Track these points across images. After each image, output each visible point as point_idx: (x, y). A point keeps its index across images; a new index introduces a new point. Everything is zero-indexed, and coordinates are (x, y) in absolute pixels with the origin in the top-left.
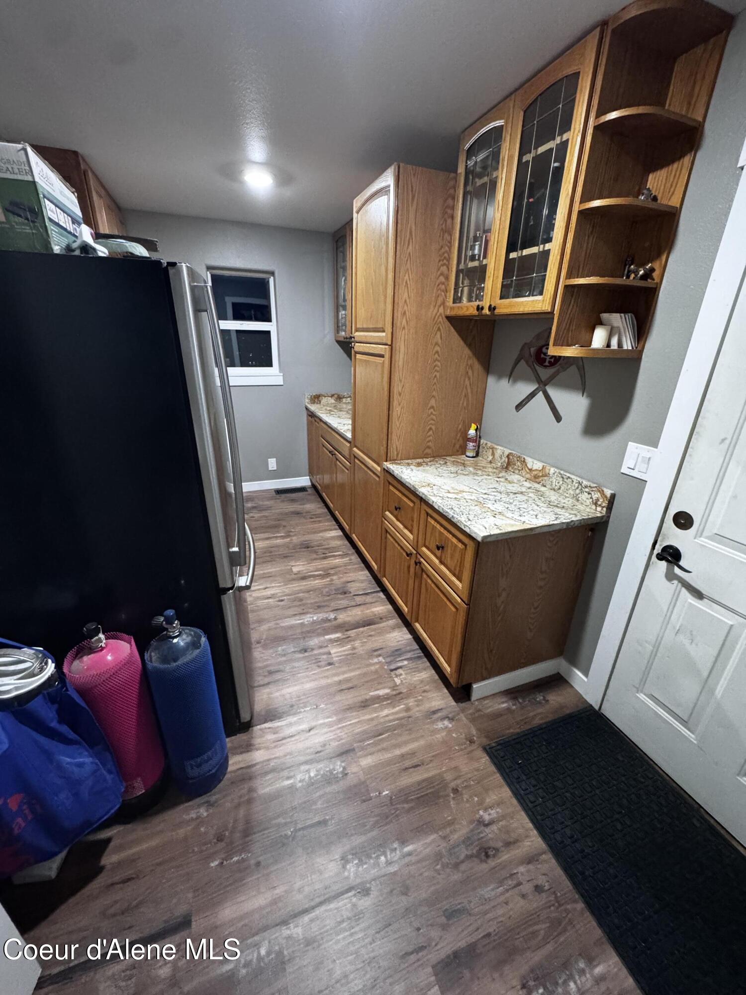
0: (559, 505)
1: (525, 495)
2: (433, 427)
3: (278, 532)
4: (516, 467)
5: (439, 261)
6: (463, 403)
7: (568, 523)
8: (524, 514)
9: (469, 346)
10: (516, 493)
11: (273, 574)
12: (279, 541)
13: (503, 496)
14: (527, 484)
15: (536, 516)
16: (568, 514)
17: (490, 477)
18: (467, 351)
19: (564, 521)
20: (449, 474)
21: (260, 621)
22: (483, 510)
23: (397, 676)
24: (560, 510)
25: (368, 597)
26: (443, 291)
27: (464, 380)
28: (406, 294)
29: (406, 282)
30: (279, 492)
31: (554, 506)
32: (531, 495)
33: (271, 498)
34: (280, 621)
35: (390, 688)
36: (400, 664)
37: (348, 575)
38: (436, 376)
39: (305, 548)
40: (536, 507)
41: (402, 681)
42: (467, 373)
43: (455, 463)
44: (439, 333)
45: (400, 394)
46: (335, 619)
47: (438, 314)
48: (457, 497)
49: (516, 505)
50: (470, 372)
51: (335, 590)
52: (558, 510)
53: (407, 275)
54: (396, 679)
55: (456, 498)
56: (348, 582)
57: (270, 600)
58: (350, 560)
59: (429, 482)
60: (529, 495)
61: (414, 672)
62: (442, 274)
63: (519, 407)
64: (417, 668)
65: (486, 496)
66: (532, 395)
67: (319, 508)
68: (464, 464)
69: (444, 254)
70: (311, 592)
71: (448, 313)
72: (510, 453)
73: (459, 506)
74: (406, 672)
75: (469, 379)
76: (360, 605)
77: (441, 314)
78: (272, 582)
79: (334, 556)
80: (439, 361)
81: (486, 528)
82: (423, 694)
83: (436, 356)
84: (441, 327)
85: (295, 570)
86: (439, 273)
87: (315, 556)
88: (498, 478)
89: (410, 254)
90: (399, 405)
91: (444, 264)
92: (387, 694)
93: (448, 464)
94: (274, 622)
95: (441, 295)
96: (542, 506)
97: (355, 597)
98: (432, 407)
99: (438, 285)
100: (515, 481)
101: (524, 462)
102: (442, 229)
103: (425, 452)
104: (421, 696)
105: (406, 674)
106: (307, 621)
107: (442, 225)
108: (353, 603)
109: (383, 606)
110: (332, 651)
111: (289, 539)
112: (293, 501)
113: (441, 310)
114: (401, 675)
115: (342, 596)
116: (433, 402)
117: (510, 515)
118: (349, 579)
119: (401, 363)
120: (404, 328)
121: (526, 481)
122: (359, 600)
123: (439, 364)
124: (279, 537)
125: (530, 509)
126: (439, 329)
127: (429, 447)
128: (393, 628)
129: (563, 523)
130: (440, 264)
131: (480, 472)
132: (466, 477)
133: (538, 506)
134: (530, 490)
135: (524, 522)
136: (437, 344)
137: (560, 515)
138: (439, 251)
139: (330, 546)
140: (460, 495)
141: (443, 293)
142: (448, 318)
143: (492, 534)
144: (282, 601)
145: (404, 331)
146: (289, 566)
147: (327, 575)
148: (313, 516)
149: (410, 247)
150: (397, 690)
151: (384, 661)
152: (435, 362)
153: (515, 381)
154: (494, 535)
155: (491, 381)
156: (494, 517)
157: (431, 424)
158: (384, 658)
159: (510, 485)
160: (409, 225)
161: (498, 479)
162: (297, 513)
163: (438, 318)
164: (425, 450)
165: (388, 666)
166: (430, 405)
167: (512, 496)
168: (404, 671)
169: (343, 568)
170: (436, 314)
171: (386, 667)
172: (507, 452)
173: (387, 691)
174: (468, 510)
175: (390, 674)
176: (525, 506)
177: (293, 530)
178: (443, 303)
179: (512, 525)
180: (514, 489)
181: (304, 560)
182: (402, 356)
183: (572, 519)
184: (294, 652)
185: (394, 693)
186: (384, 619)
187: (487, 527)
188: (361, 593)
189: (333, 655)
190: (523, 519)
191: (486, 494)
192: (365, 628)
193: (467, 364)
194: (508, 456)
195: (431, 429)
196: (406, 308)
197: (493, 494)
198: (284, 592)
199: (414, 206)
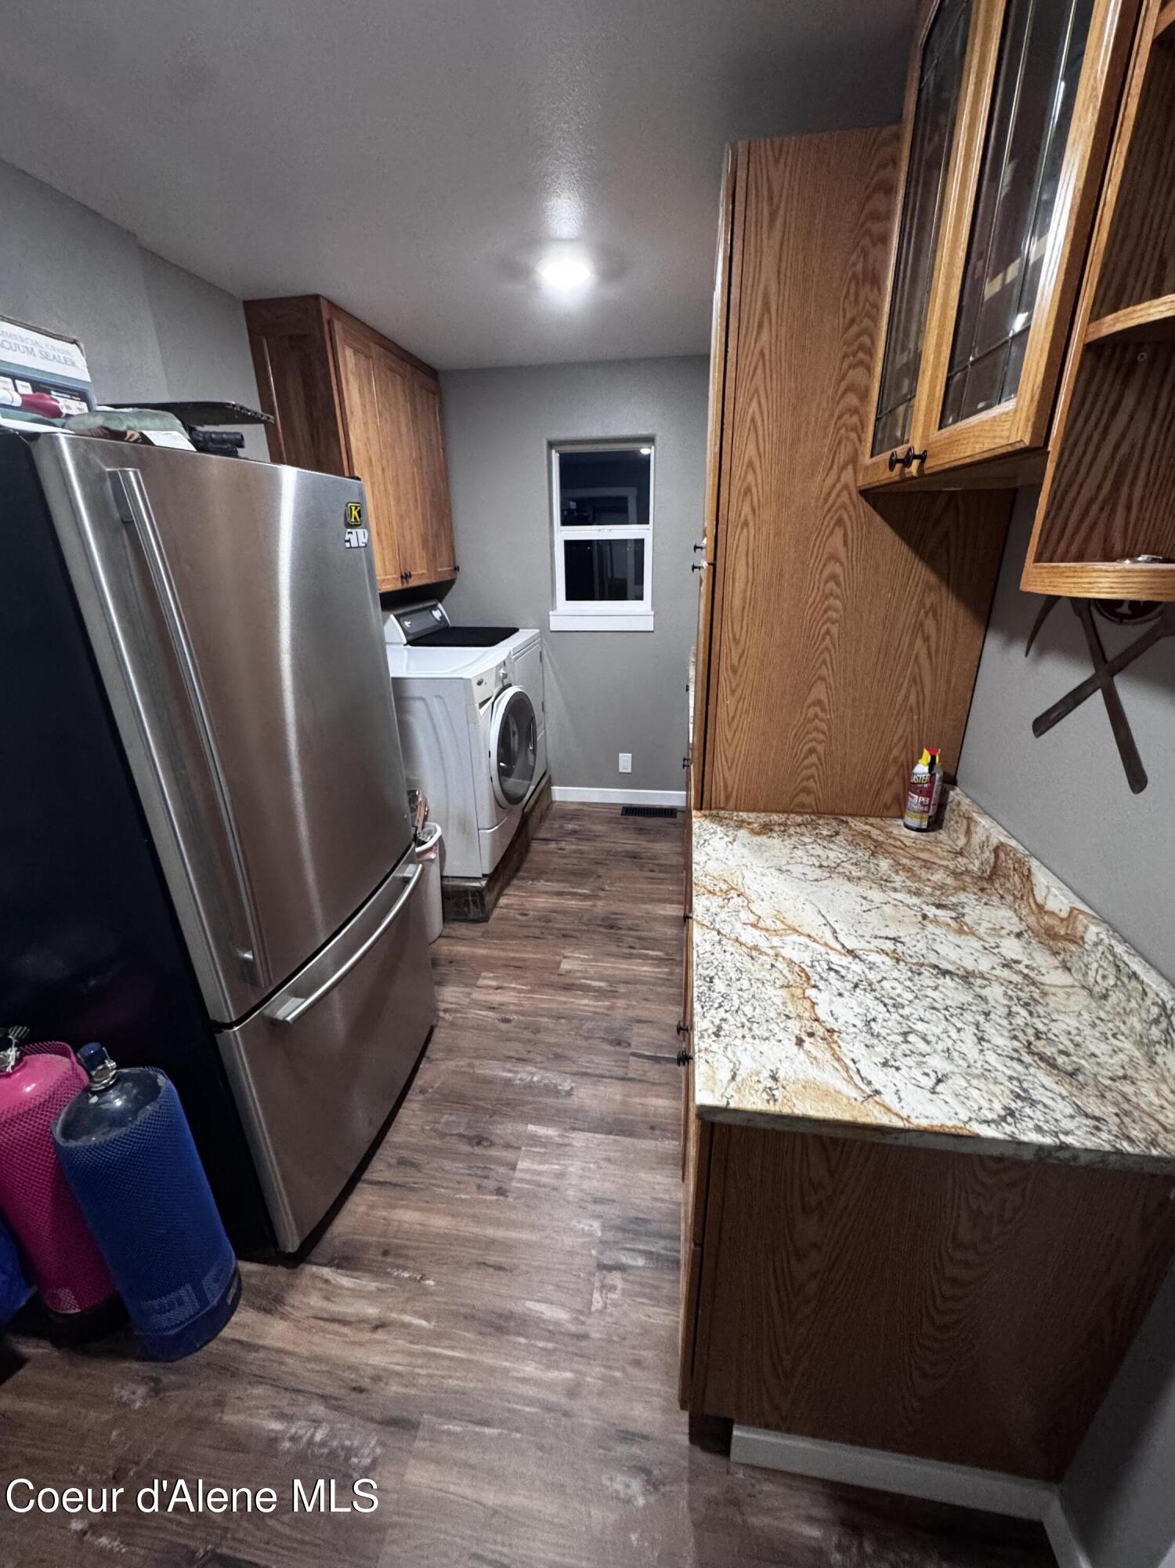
0: (1061, 1060)
1: (970, 985)
2: (820, 748)
3: (580, 885)
4: (1008, 885)
5: (845, 356)
6: (907, 697)
7: (1041, 1148)
8: (903, 1062)
9: (928, 558)
10: (945, 973)
11: (527, 963)
12: (574, 903)
13: (896, 974)
14: (1012, 948)
15: (939, 1081)
16: (1069, 1111)
17: (915, 900)
18: (922, 572)
19: (1033, 1137)
20: (808, 870)
21: (450, 1051)
22: (790, 1009)
23: (606, 1288)
24: (1048, 1081)
25: (657, 1066)
26: (854, 429)
27: (911, 645)
28: (751, 447)
29: (753, 420)
30: (630, 811)
31: (1042, 1057)
32: (995, 992)
33: (611, 821)
34: (477, 1062)
35: (572, 1310)
36: (625, 1259)
37: (648, 1005)
38: (828, 632)
39: (605, 927)
40: (969, 1047)
41: (605, 1307)
42: (921, 625)
43: (857, 840)
44: (839, 533)
45: (735, 671)
46: (569, 1094)
47: (839, 486)
48: (763, 944)
49: (907, 1018)
50: (930, 624)
51: (606, 1029)
52: (1042, 1081)
53: (754, 404)
54: (596, 1295)
55: (756, 948)
56: (639, 1021)
57: (491, 1014)
58: (671, 974)
59: (736, 880)
60: (984, 992)
61: (644, 1295)
62: (851, 388)
63: (1042, 724)
64: (657, 1288)
65: (846, 960)
66: (1076, 698)
67: (675, 853)
68: (878, 844)
69: (858, 336)
70: (563, 1021)
71: (863, 481)
72: (1002, 844)
73: (734, 975)
74: (628, 1286)
75: (926, 639)
76: (631, 1080)
77: (846, 487)
78: (516, 978)
79: (646, 957)
80: (837, 597)
81: (733, 1078)
82: (630, 1369)
83: (831, 585)
84: (846, 517)
85: (565, 966)
86: (844, 384)
87: (613, 949)
88: (939, 906)
89: (762, 354)
90: (733, 692)
91: (861, 363)
92: (557, 1323)
93: (840, 838)
94: (468, 1061)
95: (848, 438)
96: (995, 1049)
97: (631, 1058)
98: (818, 703)
99: (840, 417)
100: (981, 930)
101: (1028, 877)
102: (854, 276)
103: (797, 800)
104: (623, 1370)
105: (624, 1292)
106: (521, 1079)
107: (854, 265)
108: (620, 1072)
109: (668, 1098)
110: (521, 1165)
111: (590, 903)
112: (641, 831)
113: (848, 476)
114: (613, 1288)
115: (612, 1048)
116: (819, 692)
117: (852, 1048)
118: (644, 1014)
119: (737, 602)
120: (746, 524)
121: (1019, 935)
122: (636, 1067)
123: (838, 603)
124: (580, 895)
125: (940, 1047)
126: (840, 522)
127: (807, 791)
128: (662, 1160)
129: (1020, 1143)
130: (845, 366)
131: (899, 879)
132: (847, 886)
133: (981, 1039)
134: (1006, 974)
135: (877, 1092)
136: (833, 557)
137: (1033, 1103)
138: (847, 329)
139: (652, 934)
140: (776, 941)
141: (853, 435)
142: (865, 493)
143: (732, 1105)
144: (507, 1021)
145: (745, 530)
146: (559, 955)
147: (609, 994)
148: (656, 869)
149: (765, 336)
150: (583, 1323)
151: (599, 1234)
152: (827, 598)
153: (1042, 652)
154: (736, 1111)
155: (993, 644)
156: (800, 1042)
157: (814, 739)
158: (604, 1228)
159: (953, 938)
160: (762, 286)
161: (931, 911)
162: (634, 856)
163: (838, 495)
164: (797, 795)
165: (601, 1253)
166: (811, 698)
167: (927, 978)
168: (626, 1281)
169: (644, 988)
170: (834, 486)
171: (594, 1252)
172: (999, 836)
173: (562, 1315)
174: (746, 995)
175: (594, 1275)
176: (933, 1030)
177: (607, 888)
178: (854, 460)
179: (826, 1094)
180: (953, 955)
181: (587, 951)
182: (739, 585)
183: (1069, 1140)
184: (460, 1135)
185: (572, 1328)
186: (658, 1132)
187: (738, 1078)
188: (647, 1053)
189: (518, 1174)
190: (879, 1078)
191: (851, 952)
192: (612, 1137)
193: (922, 604)
194: (996, 850)
195: (812, 751)
196: (750, 477)
197: (873, 958)
198: (522, 1005)
199: (777, 234)
